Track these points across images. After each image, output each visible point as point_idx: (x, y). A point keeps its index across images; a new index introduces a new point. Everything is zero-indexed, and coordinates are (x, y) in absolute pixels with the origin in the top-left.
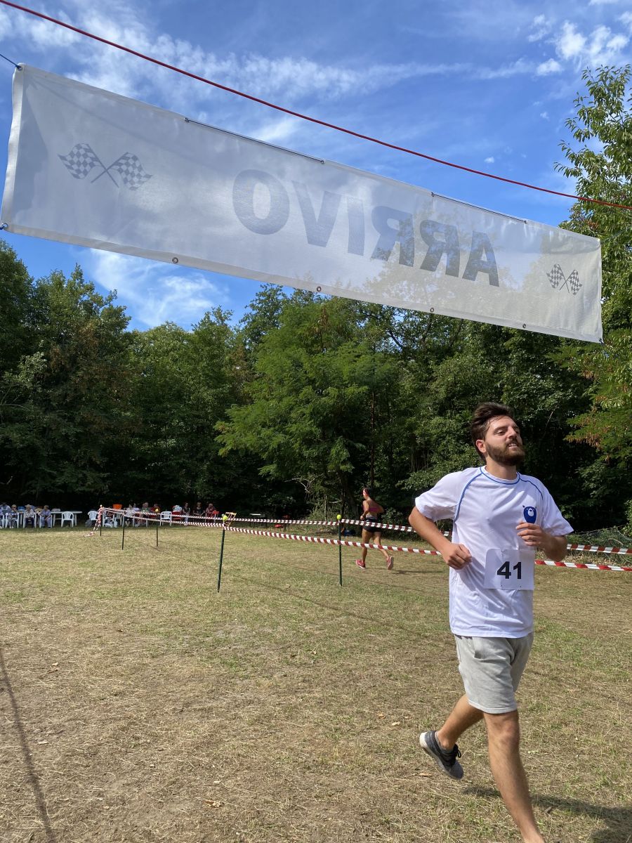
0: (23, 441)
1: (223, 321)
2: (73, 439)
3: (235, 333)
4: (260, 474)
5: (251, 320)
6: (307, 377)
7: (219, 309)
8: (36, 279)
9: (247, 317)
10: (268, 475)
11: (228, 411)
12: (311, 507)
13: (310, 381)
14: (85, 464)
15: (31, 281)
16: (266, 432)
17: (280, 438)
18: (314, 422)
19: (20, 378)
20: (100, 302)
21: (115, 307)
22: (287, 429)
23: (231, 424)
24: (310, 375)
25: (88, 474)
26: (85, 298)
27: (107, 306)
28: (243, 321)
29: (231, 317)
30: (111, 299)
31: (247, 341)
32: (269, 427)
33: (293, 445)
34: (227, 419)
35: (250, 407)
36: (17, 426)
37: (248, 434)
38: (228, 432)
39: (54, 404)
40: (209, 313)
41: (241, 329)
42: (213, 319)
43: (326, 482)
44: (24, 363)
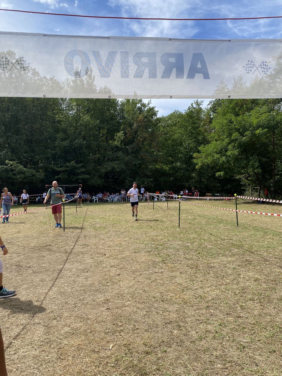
0: (119, 168)
1: (199, 106)
2: (138, 166)
3: (206, 110)
4: (216, 176)
5: (213, 104)
6: (236, 128)
7: (197, 101)
8: (120, 101)
9: (211, 102)
10: (220, 176)
11: (199, 148)
12: (245, 190)
13: (237, 129)
14: (143, 176)
15: (118, 101)
16: (217, 156)
17: (224, 158)
18: (240, 149)
19: (116, 143)
20: (145, 106)
21: (151, 107)
22: (227, 154)
23: (201, 154)
24: (237, 127)
25: (145, 180)
26: (139, 105)
27: (148, 107)
28: (209, 105)
29: (203, 104)
30: (149, 104)
31: (212, 114)
32: (219, 154)
33: (230, 161)
34: (199, 152)
35: (209, 145)
36: (117, 162)
37: (209, 158)
38: (200, 158)
39: (130, 152)
40: (192, 103)
41: (208, 108)
42: (195, 106)
43: (249, 178)
44: (116, 137)
